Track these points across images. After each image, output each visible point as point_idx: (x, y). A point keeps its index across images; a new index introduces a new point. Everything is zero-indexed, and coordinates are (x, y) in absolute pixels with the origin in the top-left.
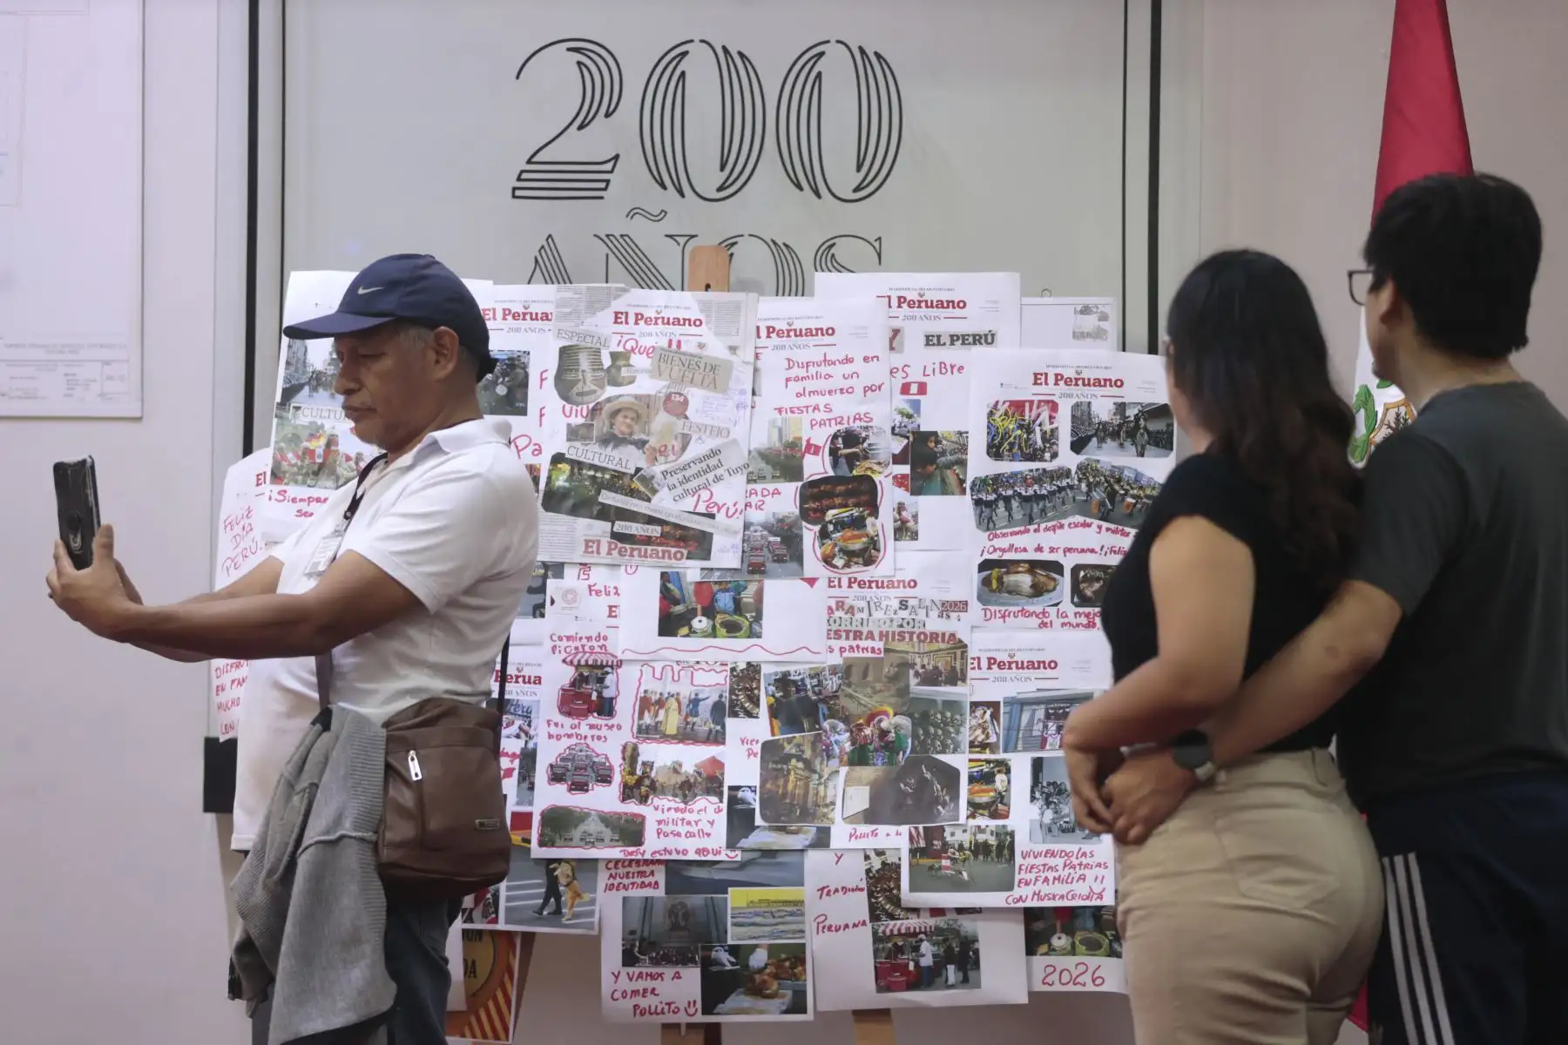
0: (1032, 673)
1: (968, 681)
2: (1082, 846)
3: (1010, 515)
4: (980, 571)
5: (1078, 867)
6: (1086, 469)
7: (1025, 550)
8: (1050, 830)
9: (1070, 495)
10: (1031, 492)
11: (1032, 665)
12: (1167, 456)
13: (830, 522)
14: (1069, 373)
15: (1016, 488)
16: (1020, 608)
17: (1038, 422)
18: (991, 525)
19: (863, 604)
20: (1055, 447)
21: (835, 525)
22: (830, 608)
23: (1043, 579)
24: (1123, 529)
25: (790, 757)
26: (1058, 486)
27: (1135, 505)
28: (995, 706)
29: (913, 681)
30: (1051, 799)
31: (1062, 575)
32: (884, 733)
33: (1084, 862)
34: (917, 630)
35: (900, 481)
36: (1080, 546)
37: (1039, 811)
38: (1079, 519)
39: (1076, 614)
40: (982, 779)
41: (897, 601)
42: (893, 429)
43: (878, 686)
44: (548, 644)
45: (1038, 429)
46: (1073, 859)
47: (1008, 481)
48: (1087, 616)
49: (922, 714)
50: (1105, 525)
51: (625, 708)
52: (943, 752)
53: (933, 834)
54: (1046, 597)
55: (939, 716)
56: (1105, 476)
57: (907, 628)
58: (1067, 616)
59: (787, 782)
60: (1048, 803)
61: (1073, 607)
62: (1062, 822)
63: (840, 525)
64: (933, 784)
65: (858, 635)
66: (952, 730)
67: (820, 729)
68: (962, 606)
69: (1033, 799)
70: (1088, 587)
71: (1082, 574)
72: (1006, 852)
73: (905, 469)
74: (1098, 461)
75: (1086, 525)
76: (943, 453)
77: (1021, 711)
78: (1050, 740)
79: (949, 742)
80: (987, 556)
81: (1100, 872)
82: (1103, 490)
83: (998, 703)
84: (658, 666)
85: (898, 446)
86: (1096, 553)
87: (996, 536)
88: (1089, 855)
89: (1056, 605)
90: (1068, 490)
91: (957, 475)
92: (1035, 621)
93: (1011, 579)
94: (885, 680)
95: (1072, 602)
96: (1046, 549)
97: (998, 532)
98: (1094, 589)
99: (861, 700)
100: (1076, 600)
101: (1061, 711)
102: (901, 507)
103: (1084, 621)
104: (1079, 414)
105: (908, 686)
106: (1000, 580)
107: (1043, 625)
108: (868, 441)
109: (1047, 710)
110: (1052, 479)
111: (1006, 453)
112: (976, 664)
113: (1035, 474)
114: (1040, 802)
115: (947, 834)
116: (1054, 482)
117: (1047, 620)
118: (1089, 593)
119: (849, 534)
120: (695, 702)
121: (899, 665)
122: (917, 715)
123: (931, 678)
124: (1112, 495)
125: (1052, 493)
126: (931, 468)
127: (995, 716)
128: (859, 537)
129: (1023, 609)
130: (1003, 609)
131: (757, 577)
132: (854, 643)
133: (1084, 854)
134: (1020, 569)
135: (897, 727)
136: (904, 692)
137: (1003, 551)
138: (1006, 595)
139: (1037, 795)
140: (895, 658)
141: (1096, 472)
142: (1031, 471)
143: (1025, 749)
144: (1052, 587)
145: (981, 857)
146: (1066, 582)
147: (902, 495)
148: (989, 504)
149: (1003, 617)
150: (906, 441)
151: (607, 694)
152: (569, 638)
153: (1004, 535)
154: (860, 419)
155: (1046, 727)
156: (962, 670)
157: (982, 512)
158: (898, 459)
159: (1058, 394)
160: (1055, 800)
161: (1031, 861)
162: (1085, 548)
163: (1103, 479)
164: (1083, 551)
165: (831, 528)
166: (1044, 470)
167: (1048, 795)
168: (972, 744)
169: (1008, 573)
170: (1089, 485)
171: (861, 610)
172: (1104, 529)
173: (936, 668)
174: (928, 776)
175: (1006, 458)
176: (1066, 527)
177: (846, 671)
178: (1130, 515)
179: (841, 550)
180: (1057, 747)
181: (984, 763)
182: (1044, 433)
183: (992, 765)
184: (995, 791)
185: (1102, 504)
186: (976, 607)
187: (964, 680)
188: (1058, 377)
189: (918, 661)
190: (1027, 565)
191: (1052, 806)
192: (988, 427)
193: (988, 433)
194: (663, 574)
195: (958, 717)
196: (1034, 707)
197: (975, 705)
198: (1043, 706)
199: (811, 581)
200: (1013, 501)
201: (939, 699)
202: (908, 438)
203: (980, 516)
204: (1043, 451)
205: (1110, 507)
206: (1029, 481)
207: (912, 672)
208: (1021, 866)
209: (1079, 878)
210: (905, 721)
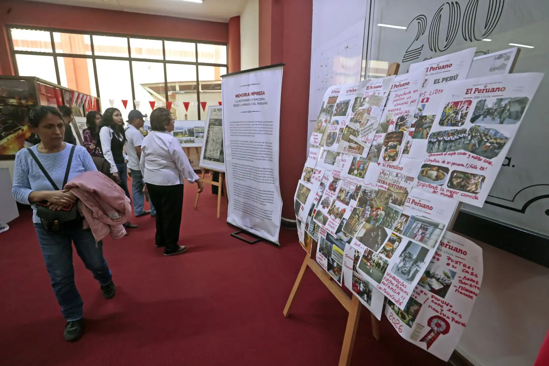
0: (424, 209)
1: (404, 206)
2: (405, 282)
3: (439, 148)
4: (422, 168)
5: (399, 289)
6: (473, 129)
7: (438, 162)
8: (399, 270)
9: (463, 141)
10: (449, 139)
11: (424, 206)
12: (515, 123)
13: (389, 146)
14: (481, 87)
15: (444, 137)
16: (429, 184)
17: (461, 110)
18: (431, 151)
19: (388, 173)
20: (464, 120)
21: (390, 147)
22: (381, 173)
23: (440, 174)
24: (480, 157)
25: (357, 214)
26: (459, 137)
27: (490, 146)
28: (407, 217)
29: (390, 201)
30: (406, 259)
31: (448, 174)
32: (377, 215)
33: (402, 288)
34: (397, 185)
35: (411, 133)
36: (458, 163)
37: (400, 261)
38: (463, 151)
39: (447, 190)
40: (392, 241)
41: (396, 174)
42: (415, 115)
43: (382, 200)
44: (332, 172)
45: (460, 113)
46: (399, 285)
47: (442, 134)
48: (451, 192)
49: (388, 212)
50: (472, 154)
51: (338, 190)
52: (387, 227)
53: (370, 253)
54: (440, 181)
55: (392, 215)
56: (480, 133)
57: (395, 183)
58: (443, 191)
59: (353, 221)
60: (404, 260)
61: (447, 187)
62: (404, 269)
63: (391, 147)
64: (379, 237)
65: (384, 183)
66: (393, 221)
67: (366, 208)
68: (412, 179)
69: (401, 256)
70: (456, 180)
71: (455, 174)
72: (383, 270)
73: (413, 129)
74: (480, 126)
75: (465, 154)
76: (426, 124)
77: (414, 222)
78: (418, 236)
79: (390, 224)
80: (426, 163)
81: (405, 295)
82: (477, 139)
83: (409, 216)
84: (346, 181)
85: (414, 121)
86: (464, 166)
87: (431, 155)
88: (404, 286)
89: (441, 185)
90: (463, 139)
91: (427, 131)
92: (432, 190)
93: (430, 172)
94: (384, 198)
95: (448, 185)
96: (446, 162)
97: (433, 154)
98: (458, 181)
99: (377, 203)
100: (449, 185)
101: (426, 227)
102: (408, 142)
103: (449, 194)
104: (479, 105)
105: (388, 202)
106: (427, 172)
107: (434, 192)
108: (406, 120)
109: (422, 224)
110: (458, 134)
111: (446, 123)
112: (408, 201)
113: (453, 131)
114: (402, 258)
115: (373, 255)
116: (459, 135)
117: (436, 191)
118: (455, 183)
119: (392, 150)
120: (348, 193)
121: (389, 195)
122: (387, 213)
123: (394, 202)
124: (480, 142)
125: (456, 140)
126: (420, 129)
127: (406, 221)
128: (394, 151)
129: (430, 185)
130: (424, 183)
131: (369, 161)
132: (382, 185)
133: (403, 285)
134: (435, 169)
135: (381, 214)
136: (387, 204)
137: (432, 161)
138: (426, 178)
139: (403, 255)
140: (389, 192)
141: (478, 131)
142: (452, 130)
143: (409, 237)
144: (442, 178)
145: (377, 268)
146: (448, 177)
147: (410, 138)
148: (433, 143)
149: (423, 186)
150: (417, 119)
151: (336, 186)
152: (335, 171)
153: (434, 155)
154: (407, 112)
155: (419, 231)
156: (404, 201)
157: (430, 146)
158: (413, 126)
159: (473, 97)
160: (407, 260)
161: (388, 277)
162: (460, 164)
163: (479, 134)
164: (459, 165)
165: (388, 148)
166: (457, 130)
167: (406, 257)
168: (396, 228)
169: (430, 170)
170: (472, 137)
171: (387, 175)
172: (471, 156)
173: (397, 198)
174: (380, 233)
175: (445, 125)
176: (456, 154)
177: (377, 193)
178: (486, 151)
179: (388, 155)
180: (418, 240)
181: (395, 236)
182: (462, 114)
183: (397, 238)
184: (393, 247)
185: (474, 145)
186: (416, 180)
187: (403, 205)
188: (477, 90)
189: (394, 195)
190: (437, 168)
191: (404, 261)
192: (443, 113)
193: (442, 116)
194: (354, 157)
195: (396, 217)
196: (418, 222)
197: (403, 215)
198: (421, 223)
199: (379, 164)
200: (441, 142)
201: (394, 209)
202: (417, 118)
203: (429, 147)
204: (459, 122)
205: (477, 147)
206: (450, 134)
207: (391, 198)
208: (385, 277)
209: (398, 293)
210: (383, 213)
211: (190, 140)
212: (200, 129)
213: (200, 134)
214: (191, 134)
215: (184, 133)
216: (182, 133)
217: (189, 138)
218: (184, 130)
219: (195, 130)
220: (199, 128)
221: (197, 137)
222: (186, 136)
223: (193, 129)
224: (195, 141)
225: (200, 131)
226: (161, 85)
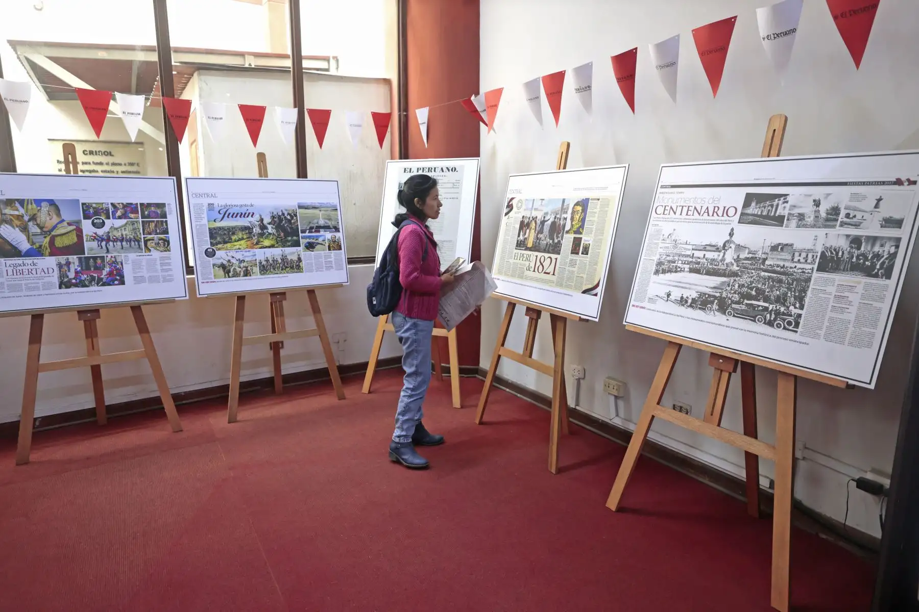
211: (284, 258)
212: (319, 214)
213: (322, 232)
214: (287, 234)
215: (257, 230)
216: (248, 229)
217: (277, 253)
218: (255, 220)
219: (302, 218)
220: (316, 211)
221: (310, 246)
222: (267, 243)
223: (294, 215)
224: (303, 264)
225: (322, 222)
226: (141, 57)
